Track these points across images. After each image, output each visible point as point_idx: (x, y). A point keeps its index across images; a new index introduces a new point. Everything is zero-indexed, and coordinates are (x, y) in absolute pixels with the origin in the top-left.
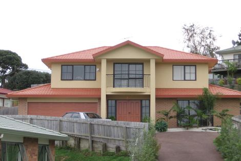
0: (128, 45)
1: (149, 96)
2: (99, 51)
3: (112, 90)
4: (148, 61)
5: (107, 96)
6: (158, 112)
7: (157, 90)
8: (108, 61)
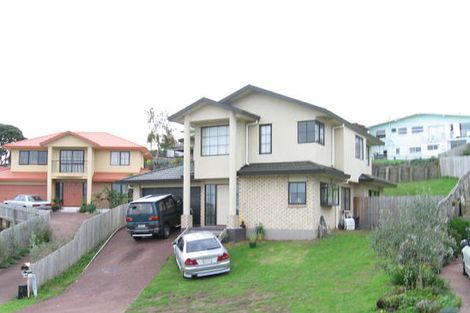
0: (69, 134)
1: (86, 180)
2: (45, 139)
3: (58, 175)
4: (86, 148)
5: (53, 180)
6: (93, 195)
7: (96, 174)
8: (54, 148)
